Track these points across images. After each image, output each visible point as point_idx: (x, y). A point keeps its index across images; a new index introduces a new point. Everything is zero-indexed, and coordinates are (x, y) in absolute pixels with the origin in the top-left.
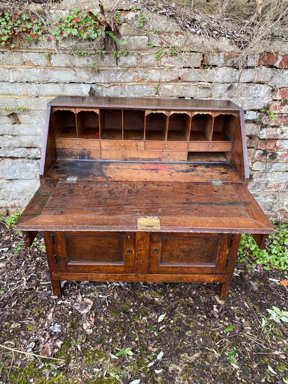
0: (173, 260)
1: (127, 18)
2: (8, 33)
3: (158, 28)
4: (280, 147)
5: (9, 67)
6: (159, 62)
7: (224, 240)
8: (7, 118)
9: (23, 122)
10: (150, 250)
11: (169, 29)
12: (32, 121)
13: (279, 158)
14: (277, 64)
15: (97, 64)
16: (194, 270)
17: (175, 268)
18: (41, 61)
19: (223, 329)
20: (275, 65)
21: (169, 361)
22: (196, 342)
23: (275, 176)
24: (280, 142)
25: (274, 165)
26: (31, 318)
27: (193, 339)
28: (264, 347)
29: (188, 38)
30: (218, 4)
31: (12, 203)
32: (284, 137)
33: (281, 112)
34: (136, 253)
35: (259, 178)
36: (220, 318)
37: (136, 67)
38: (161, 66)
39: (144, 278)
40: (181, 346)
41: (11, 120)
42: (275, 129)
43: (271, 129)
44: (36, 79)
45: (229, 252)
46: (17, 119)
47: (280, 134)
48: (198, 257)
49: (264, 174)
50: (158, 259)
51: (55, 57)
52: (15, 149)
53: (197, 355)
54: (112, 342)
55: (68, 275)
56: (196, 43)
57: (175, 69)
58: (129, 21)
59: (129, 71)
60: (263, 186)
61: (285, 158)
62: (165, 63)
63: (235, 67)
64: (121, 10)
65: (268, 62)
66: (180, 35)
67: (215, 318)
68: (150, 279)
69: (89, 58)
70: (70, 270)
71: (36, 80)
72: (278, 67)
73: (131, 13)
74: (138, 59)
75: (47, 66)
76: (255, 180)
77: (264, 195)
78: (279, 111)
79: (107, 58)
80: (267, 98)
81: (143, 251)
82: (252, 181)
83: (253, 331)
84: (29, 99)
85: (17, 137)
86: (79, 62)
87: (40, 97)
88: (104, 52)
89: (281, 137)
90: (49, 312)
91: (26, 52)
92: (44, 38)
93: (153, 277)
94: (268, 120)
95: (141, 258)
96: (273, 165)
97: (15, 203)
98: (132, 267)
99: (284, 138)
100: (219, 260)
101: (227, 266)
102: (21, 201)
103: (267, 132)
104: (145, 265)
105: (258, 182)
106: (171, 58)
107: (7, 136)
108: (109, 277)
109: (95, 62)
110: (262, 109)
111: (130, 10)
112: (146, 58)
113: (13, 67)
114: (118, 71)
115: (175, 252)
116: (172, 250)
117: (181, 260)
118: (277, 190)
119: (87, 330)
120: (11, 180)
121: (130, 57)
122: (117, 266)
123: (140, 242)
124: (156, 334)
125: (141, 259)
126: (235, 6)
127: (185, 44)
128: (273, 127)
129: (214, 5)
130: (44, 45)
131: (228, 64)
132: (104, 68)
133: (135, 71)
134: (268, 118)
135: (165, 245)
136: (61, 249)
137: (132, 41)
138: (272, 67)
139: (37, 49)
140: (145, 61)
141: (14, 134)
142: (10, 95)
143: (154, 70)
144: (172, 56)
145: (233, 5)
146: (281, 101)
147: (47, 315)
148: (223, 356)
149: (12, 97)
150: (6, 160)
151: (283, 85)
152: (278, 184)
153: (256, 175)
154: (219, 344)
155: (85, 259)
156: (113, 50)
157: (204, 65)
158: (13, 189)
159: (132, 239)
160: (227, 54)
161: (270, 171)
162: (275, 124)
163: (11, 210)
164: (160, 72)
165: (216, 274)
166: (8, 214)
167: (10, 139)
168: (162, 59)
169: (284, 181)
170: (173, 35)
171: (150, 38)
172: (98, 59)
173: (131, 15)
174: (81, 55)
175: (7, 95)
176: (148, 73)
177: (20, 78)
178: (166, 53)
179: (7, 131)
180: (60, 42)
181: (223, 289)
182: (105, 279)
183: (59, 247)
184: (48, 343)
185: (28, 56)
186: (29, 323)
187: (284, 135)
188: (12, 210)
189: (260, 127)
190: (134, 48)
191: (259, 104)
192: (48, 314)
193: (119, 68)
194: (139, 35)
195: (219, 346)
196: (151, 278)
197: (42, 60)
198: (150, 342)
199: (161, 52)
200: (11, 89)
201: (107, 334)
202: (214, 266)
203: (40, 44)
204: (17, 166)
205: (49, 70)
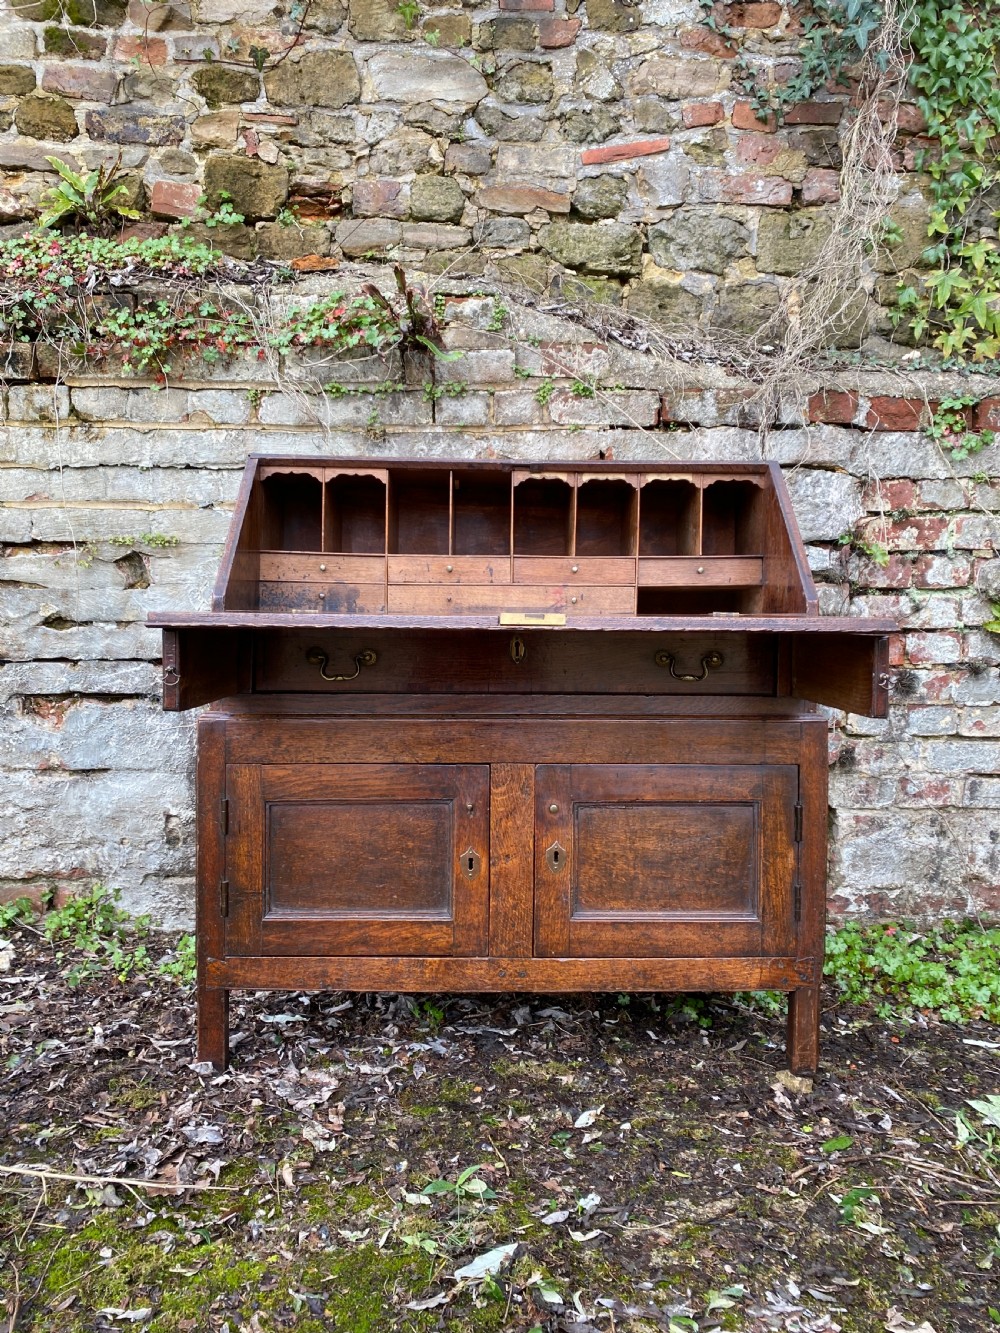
0: (615, 899)
1: (461, 312)
2: (160, 340)
3: (540, 333)
4: (920, 656)
5: (146, 427)
6: (545, 413)
7: (775, 812)
8: (112, 568)
9: (157, 579)
10: (536, 853)
11: (566, 337)
12: (183, 577)
13: (922, 690)
14: (860, 419)
15: (381, 419)
16: (690, 936)
17: (623, 926)
18: (234, 411)
19: (816, 1144)
20: (855, 421)
21: (623, 1213)
22: (720, 1172)
23: (924, 751)
24: (915, 639)
25: (916, 716)
26: (115, 1115)
27: (708, 1167)
28: (975, 1188)
29: (616, 357)
30: (688, 313)
31: (73, 858)
32: (925, 623)
33: (897, 546)
34: (493, 870)
35: (876, 759)
36: (802, 1120)
37: (482, 426)
38: (549, 424)
39: (520, 975)
40: (662, 1182)
41: (123, 575)
42: (892, 598)
43: (879, 598)
44: (213, 457)
45: (798, 859)
46: (142, 574)
47: (909, 612)
48: (696, 882)
49: (890, 745)
50: (566, 893)
51: (272, 400)
52: (117, 666)
53: (727, 1204)
54: (409, 1171)
55: (260, 966)
56: (638, 368)
57: (587, 432)
58: (467, 317)
59: (466, 437)
60: (893, 788)
61: (944, 689)
62: (560, 416)
63: (747, 424)
64: (449, 295)
65: (835, 415)
66: (595, 350)
67: (784, 1120)
68: (539, 977)
69: (360, 404)
70: (270, 943)
71: (213, 461)
72: (864, 425)
73: (471, 300)
74: (488, 406)
75: (248, 424)
76: (864, 767)
77: (904, 821)
78: (892, 545)
79: (407, 403)
80: (852, 508)
81: (516, 861)
82: (855, 772)
83: (927, 1152)
84: (184, 514)
85: (131, 629)
86: (333, 412)
87: (217, 508)
88: (400, 387)
89: (915, 622)
90: (180, 1102)
91: (198, 390)
92: (249, 355)
93: (550, 971)
94: (866, 571)
95: (507, 888)
96: (912, 715)
97: (85, 857)
98: (477, 929)
99: (927, 627)
100: (768, 894)
101: (797, 916)
102: (105, 849)
103: (871, 607)
104: (522, 919)
105: (877, 774)
106: (576, 403)
107: (102, 625)
108: (401, 973)
109: (374, 414)
110: (842, 538)
111: (469, 295)
112: (511, 403)
113: (157, 427)
114: (436, 437)
115: (620, 863)
116: (608, 856)
117: (642, 897)
118: (940, 803)
119: (315, 1143)
120: (89, 771)
121: (467, 400)
122: (428, 924)
123: (503, 823)
124: (568, 1153)
125: (509, 892)
126: (731, 317)
127: (610, 371)
128: (885, 591)
129: (678, 314)
130: (247, 370)
131: (729, 419)
132: (400, 430)
133: (482, 438)
134: (866, 566)
135: (585, 839)
136: (249, 856)
137: (474, 361)
138: (847, 426)
139: (227, 382)
140: (509, 411)
141: (124, 618)
142: (135, 501)
143: (531, 435)
144: (578, 396)
145: (726, 314)
146: (890, 515)
147: (172, 1108)
148: (823, 1203)
149: (138, 507)
150: (86, 703)
151: (888, 472)
152: (942, 782)
153: (864, 752)
154: (804, 1175)
155: (324, 900)
156: (424, 383)
157: (664, 423)
158: (86, 808)
159: (478, 814)
160: (722, 394)
161: (906, 736)
162: (888, 582)
163: (64, 889)
164: (548, 438)
165: (765, 953)
166: (51, 905)
167: (111, 633)
168: (552, 406)
169: (956, 770)
170: (579, 349)
171: (521, 356)
172: (383, 405)
173: (469, 306)
174: (339, 395)
175: (126, 502)
176: (517, 441)
177: (169, 456)
178: (562, 391)
179: (105, 607)
180: (288, 363)
181: (799, 1023)
182: (387, 982)
183: (243, 848)
184: (175, 1164)
185: (200, 399)
186: (107, 1124)
187: (924, 615)
188: (68, 889)
189: (846, 592)
190: (478, 378)
191: (830, 523)
192: (177, 1107)
193: (439, 430)
194: (491, 345)
195: (804, 1181)
196: (545, 973)
197: (235, 409)
198: (547, 1172)
199: (548, 386)
200: (141, 486)
201: (391, 1152)
202: (754, 919)
203: (236, 368)
204: (115, 722)
205: (250, 435)
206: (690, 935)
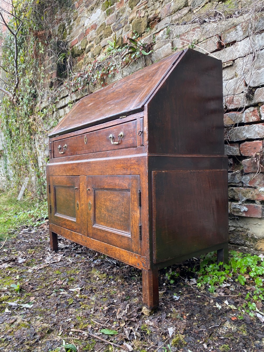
0: (102, 221)
1: (159, 37)
3: (180, 32)
7: (134, 194)
10: (87, 204)
11: (188, 30)
29: (203, 29)
34: (81, 208)
39: (85, 241)
45: (140, 214)
48: (118, 219)
56: (211, 29)
64: (156, 33)
66: (197, 30)
70: (55, 221)
81: (84, 206)
95: (83, 214)
98: (79, 225)
100: (133, 227)
101: (140, 238)
104: (85, 224)
111: (161, 30)
116: (100, 207)
117: (107, 222)
123: (82, 194)
127: (201, 35)
135: (96, 200)
136: (52, 199)
137: (161, 51)
156: (150, 64)
159: (78, 191)
160: (244, 24)
165: (132, 251)
170: (191, 32)
171: (175, 43)
173: (161, 34)
190: (163, 56)
194: (165, 44)
195: (71, 333)
202: (130, 236)
206: (114, 238)
